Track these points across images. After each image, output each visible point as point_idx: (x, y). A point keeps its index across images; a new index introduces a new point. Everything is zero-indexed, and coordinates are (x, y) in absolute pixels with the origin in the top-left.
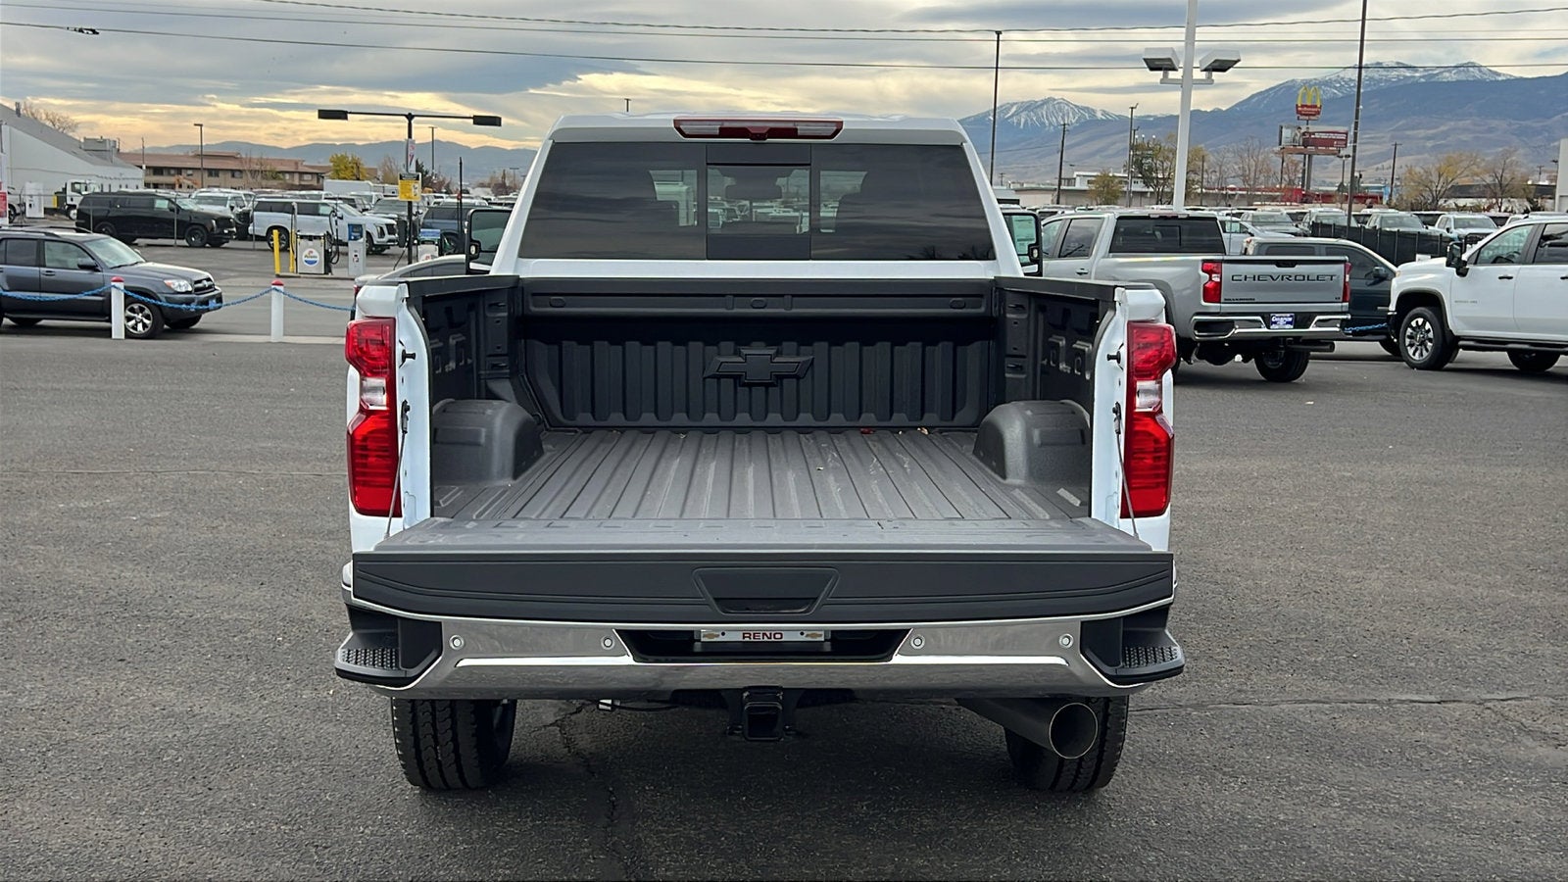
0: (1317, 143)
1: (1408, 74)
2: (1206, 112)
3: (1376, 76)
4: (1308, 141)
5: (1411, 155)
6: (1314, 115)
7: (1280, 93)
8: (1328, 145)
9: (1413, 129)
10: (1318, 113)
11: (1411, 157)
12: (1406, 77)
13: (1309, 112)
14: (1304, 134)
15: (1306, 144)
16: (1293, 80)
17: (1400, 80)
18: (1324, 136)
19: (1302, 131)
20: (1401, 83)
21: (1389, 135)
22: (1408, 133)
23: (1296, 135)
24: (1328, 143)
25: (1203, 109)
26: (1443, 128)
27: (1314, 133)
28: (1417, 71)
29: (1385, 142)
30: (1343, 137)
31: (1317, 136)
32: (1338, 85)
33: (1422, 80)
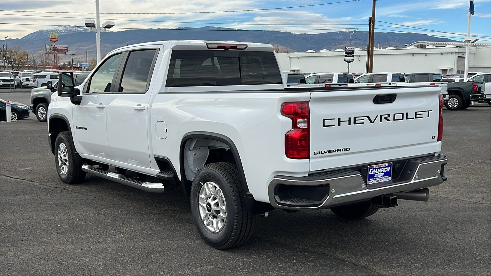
0: (58, 50)
1: (79, 29)
2: (13, 39)
3: (69, 29)
4: (55, 49)
5: (82, 54)
6: (56, 41)
7: (38, 34)
8: (62, 51)
9: (81, 46)
10: (57, 41)
11: (83, 55)
12: (78, 30)
13: (54, 40)
14: (53, 47)
15: (54, 50)
16: (42, 30)
17: (76, 31)
18: (60, 48)
19: (53, 46)
20: (77, 32)
21: (75, 48)
22: (81, 48)
23: (51, 48)
24: (62, 50)
25: (12, 38)
26: (91, 46)
27: (57, 47)
28: (81, 28)
29: (74, 50)
30: (66, 48)
31: (58, 48)
32: (57, 32)
33: (83, 31)
